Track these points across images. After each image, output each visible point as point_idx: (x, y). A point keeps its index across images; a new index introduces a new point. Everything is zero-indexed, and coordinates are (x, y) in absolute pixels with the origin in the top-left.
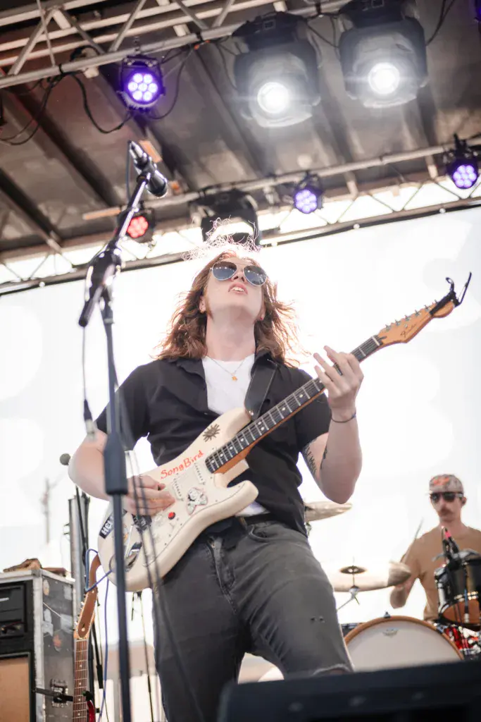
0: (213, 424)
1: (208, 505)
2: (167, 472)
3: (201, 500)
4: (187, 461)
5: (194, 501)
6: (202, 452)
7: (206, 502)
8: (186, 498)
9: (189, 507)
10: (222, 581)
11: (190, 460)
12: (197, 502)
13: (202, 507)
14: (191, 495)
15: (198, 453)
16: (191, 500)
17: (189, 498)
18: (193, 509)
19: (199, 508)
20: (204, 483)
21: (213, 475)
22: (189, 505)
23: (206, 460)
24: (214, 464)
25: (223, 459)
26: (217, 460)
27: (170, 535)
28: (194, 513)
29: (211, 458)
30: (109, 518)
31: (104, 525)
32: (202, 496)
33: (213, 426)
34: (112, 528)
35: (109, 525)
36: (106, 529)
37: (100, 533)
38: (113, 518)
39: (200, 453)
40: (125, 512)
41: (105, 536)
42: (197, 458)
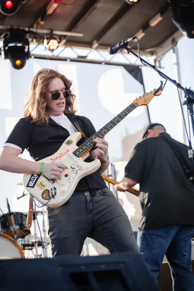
0: (68, 139)
1: (83, 170)
2: (53, 159)
3: (78, 168)
4: (62, 154)
5: (75, 169)
6: (69, 150)
7: (81, 169)
8: (70, 168)
9: (73, 171)
10: (89, 209)
11: (64, 154)
12: (76, 169)
13: (80, 171)
14: (72, 167)
15: (66, 151)
16: (73, 169)
17: (72, 168)
18: (76, 172)
19: (79, 171)
20: (77, 162)
21: (79, 158)
22: (73, 170)
23: (73, 152)
24: (78, 154)
25: (82, 152)
26: (80, 152)
27: (69, 183)
28: (77, 173)
29: (76, 152)
30: (30, 180)
31: (29, 183)
32: (78, 166)
33: (69, 140)
34: (35, 183)
35: (32, 182)
36: (31, 184)
37: (28, 186)
38: (33, 180)
39: (67, 150)
40: (39, 176)
41: (33, 187)
42: (67, 152)
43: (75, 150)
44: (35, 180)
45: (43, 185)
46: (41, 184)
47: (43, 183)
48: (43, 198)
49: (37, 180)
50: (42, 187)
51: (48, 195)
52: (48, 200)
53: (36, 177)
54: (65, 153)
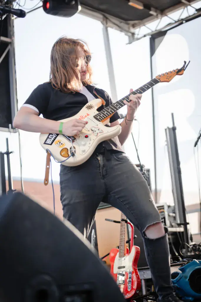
1: (104, 133)
3: (99, 131)
5: (96, 131)
6: (89, 114)
7: (102, 132)
8: (90, 131)
9: (94, 134)
10: (102, 173)
11: (84, 117)
12: (97, 132)
13: (101, 134)
14: (92, 129)
16: (93, 131)
17: (92, 130)
18: (96, 134)
20: (97, 125)
21: (100, 122)
22: (94, 133)
23: (94, 116)
24: (99, 118)
25: (103, 116)
26: (101, 117)
27: (90, 144)
28: (98, 135)
29: (97, 116)
30: (48, 137)
31: (46, 140)
32: (99, 130)
33: (89, 105)
34: (53, 141)
35: (50, 140)
36: (49, 141)
37: (45, 143)
38: (51, 138)
39: (88, 114)
40: (58, 135)
41: (51, 144)
42: (87, 116)
43: (95, 114)
44: (54, 138)
45: (62, 144)
46: (59, 142)
47: (61, 142)
48: (61, 155)
49: (56, 138)
50: (60, 145)
51: (66, 153)
52: (67, 158)
53: (55, 135)
54: (86, 116)
